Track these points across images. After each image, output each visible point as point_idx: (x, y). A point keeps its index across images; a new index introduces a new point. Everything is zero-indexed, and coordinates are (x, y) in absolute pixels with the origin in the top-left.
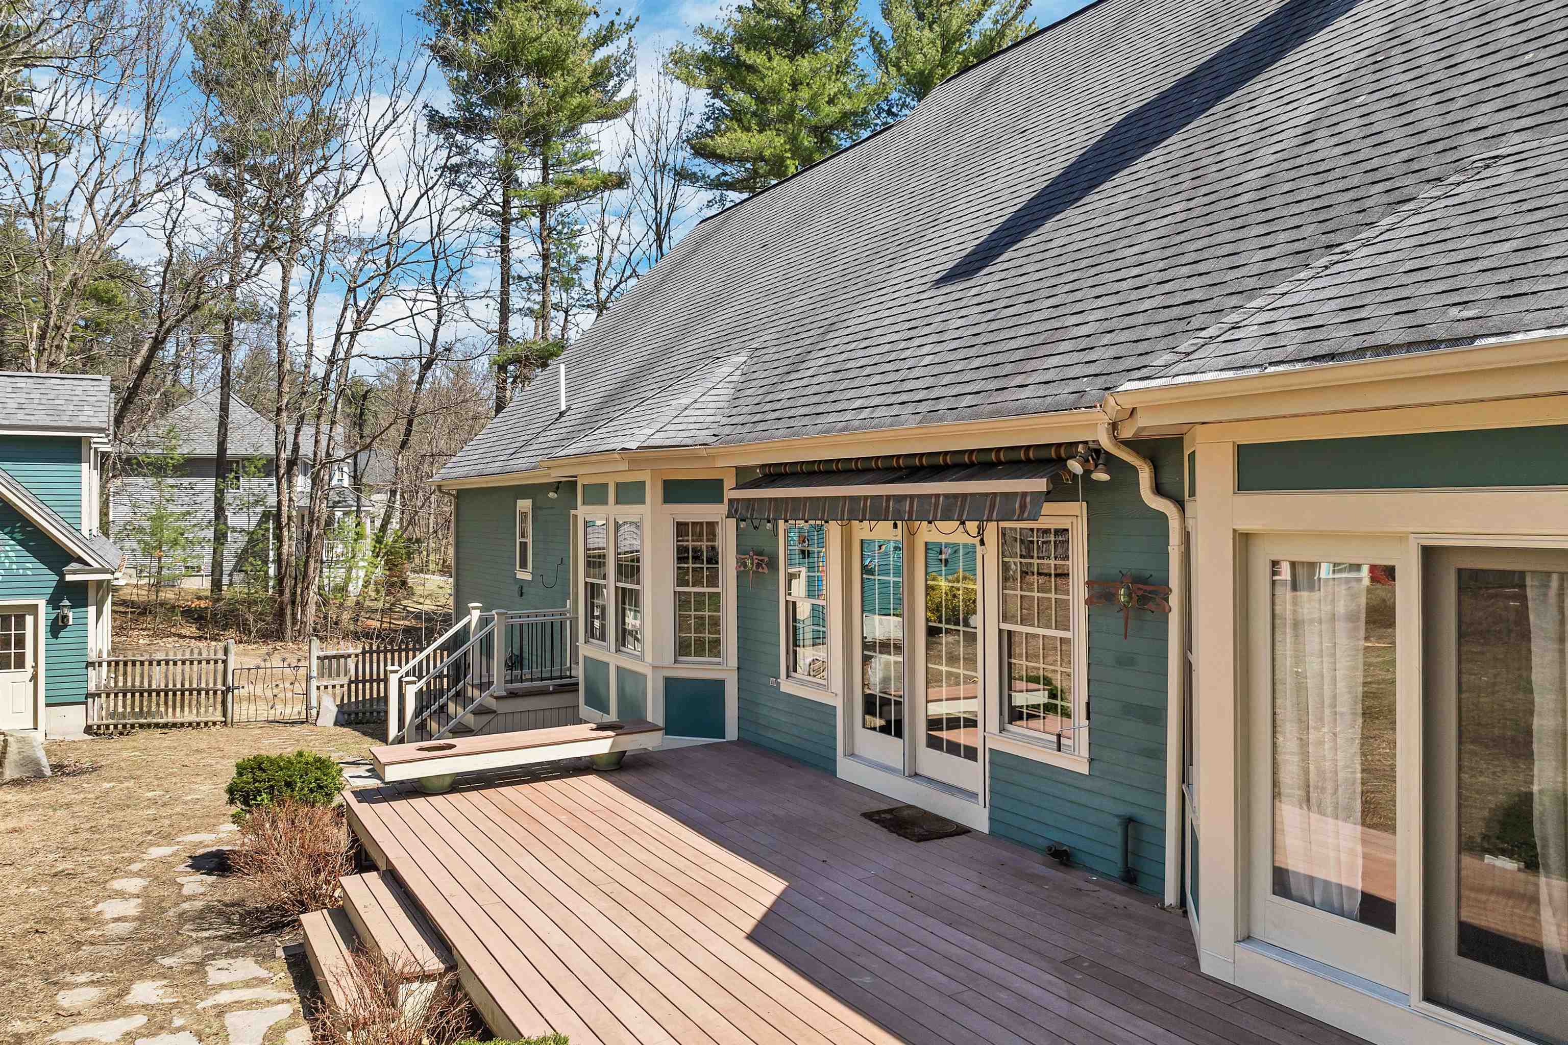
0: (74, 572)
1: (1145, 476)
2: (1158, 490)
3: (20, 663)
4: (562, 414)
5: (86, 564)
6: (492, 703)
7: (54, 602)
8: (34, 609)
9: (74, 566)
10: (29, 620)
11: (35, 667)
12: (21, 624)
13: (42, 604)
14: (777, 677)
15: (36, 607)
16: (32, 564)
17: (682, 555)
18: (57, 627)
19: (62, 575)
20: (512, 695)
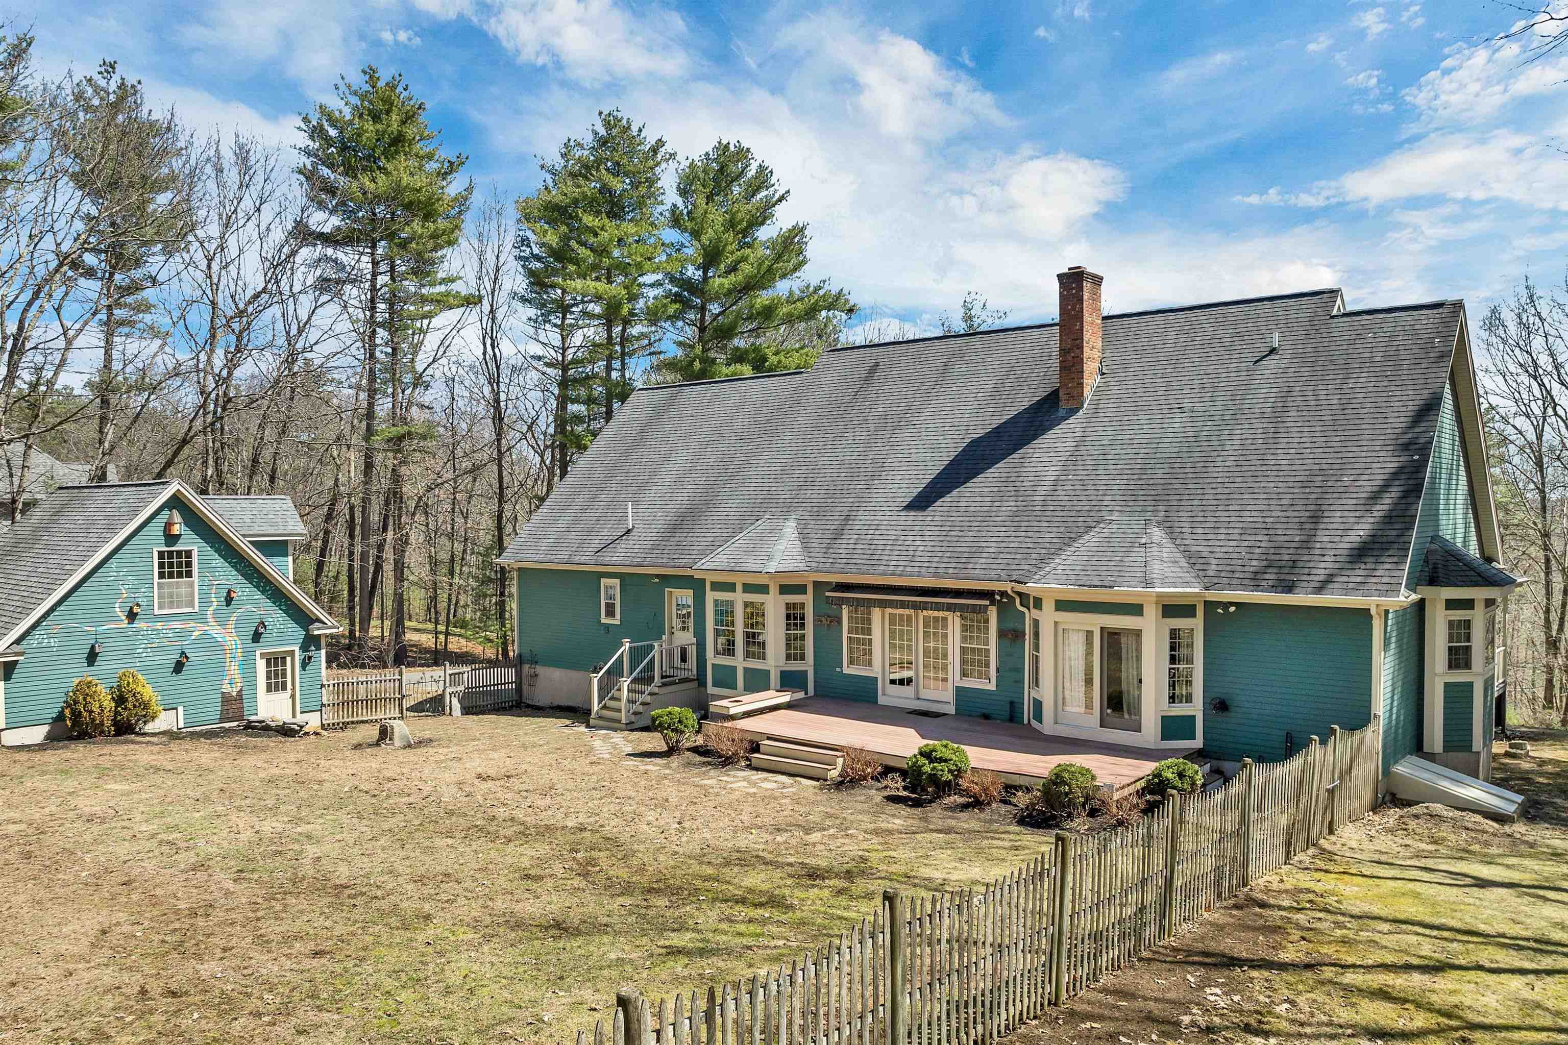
0: (319, 629)
1: (1018, 601)
2: (1022, 605)
3: (284, 688)
4: (629, 531)
5: (325, 624)
6: (656, 690)
7: (304, 648)
8: (292, 653)
9: (317, 625)
10: (289, 659)
11: (294, 689)
12: (284, 663)
13: (296, 649)
14: (841, 667)
15: (293, 651)
16: (292, 624)
17: (788, 617)
18: (305, 664)
19: (307, 631)
20: (664, 685)
